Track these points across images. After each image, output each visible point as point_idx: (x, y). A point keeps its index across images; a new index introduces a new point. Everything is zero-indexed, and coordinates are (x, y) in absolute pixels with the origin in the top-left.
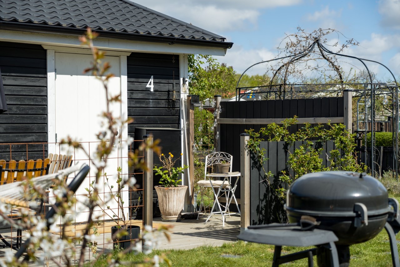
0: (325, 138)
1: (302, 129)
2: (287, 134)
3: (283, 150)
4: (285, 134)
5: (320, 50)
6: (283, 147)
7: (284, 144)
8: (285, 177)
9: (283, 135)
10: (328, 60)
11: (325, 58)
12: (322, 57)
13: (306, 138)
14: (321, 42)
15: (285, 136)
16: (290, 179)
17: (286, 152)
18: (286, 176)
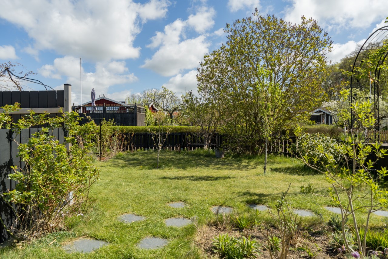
0: (53, 125)
1: (25, 116)
2: (9, 122)
3: (7, 140)
4: (7, 121)
5: (9, 75)
6: (6, 135)
7: (7, 133)
8: (16, 173)
9: (5, 122)
10: (14, 82)
11: (13, 81)
12: (11, 80)
13: (31, 125)
14: (10, 70)
15: (7, 123)
16: (25, 176)
17: (10, 141)
18: (18, 172)
